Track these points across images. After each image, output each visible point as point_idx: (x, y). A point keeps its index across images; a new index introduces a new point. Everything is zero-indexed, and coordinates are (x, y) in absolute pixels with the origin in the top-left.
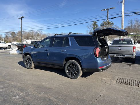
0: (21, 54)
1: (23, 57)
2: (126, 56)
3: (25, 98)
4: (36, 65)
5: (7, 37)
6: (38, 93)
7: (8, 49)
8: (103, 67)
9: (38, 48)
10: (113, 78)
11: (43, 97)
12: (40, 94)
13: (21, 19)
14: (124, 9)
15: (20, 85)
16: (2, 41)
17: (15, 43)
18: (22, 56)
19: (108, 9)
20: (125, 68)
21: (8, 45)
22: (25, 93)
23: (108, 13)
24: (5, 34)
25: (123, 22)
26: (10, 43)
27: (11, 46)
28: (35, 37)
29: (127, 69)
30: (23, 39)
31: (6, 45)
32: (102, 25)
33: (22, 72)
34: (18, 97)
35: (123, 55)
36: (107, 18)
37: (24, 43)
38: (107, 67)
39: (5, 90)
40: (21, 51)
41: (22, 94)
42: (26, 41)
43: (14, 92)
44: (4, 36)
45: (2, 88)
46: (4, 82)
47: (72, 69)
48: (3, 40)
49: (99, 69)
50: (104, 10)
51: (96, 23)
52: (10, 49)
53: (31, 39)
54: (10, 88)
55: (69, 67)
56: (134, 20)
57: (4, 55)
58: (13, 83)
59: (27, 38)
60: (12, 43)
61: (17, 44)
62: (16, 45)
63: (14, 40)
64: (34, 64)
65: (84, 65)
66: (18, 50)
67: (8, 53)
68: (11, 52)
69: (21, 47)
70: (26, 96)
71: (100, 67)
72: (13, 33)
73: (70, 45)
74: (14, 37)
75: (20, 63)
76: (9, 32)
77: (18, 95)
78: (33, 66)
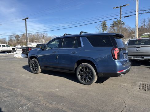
0: (27, 57)
1: (29, 61)
2: (145, 58)
3: (34, 110)
4: (43, 69)
5: (11, 40)
6: (48, 103)
7: (12, 53)
8: (122, 70)
9: (46, 50)
10: (134, 84)
11: (55, 108)
12: (51, 104)
13: (26, 20)
14: (138, 6)
15: (27, 93)
16: (5, 45)
17: (19, 46)
18: (27, 59)
19: (121, 6)
20: (146, 72)
21: (13, 49)
22: (33, 103)
23: (121, 10)
24: (9, 38)
25: (138, 20)
26: (15, 46)
27: (16, 49)
28: (40, 40)
29: (148, 72)
30: (28, 42)
31: (10, 49)
32: (112, 25)
33: (29, 77)
34: (25, 108)
35: (142, 57)
36: (120, 16)
37: (29, 46)
38: (126, 71)
39: (10, 100)
40: (26, 54)
41: (29, 104)
42: (31, 44)
43: (20, 102)
44: (7, 40)
45: (6, 97)
46: (9, 89)
47: (85, 73)
48: (7, 44)
49: (117, 73)
50: (116, 7)
51: (106, 23)
52: (15, 53)
53: (36, 42)
54: (16, 97)
55: (80, 72)
56: (148, 19)
57: (8, 59)
58: (19, 91)
59: (32, 41)
60: (17, 46)
61: (22, 47)
62: (20, 48)
63: (18, 43)
64: (41, 68)
65: (100, 69)
66: (23, 53)
67: (13, 57)
68: (16, 56)
69: (26, 51)
70: (35, 107)
71: (119, 71)
72: (17, 36)
73: (82, 46)
74: (18, 40)
75: (25, 67)
76: (14, 35)
77: (25, 105)
78: (40, 70)
